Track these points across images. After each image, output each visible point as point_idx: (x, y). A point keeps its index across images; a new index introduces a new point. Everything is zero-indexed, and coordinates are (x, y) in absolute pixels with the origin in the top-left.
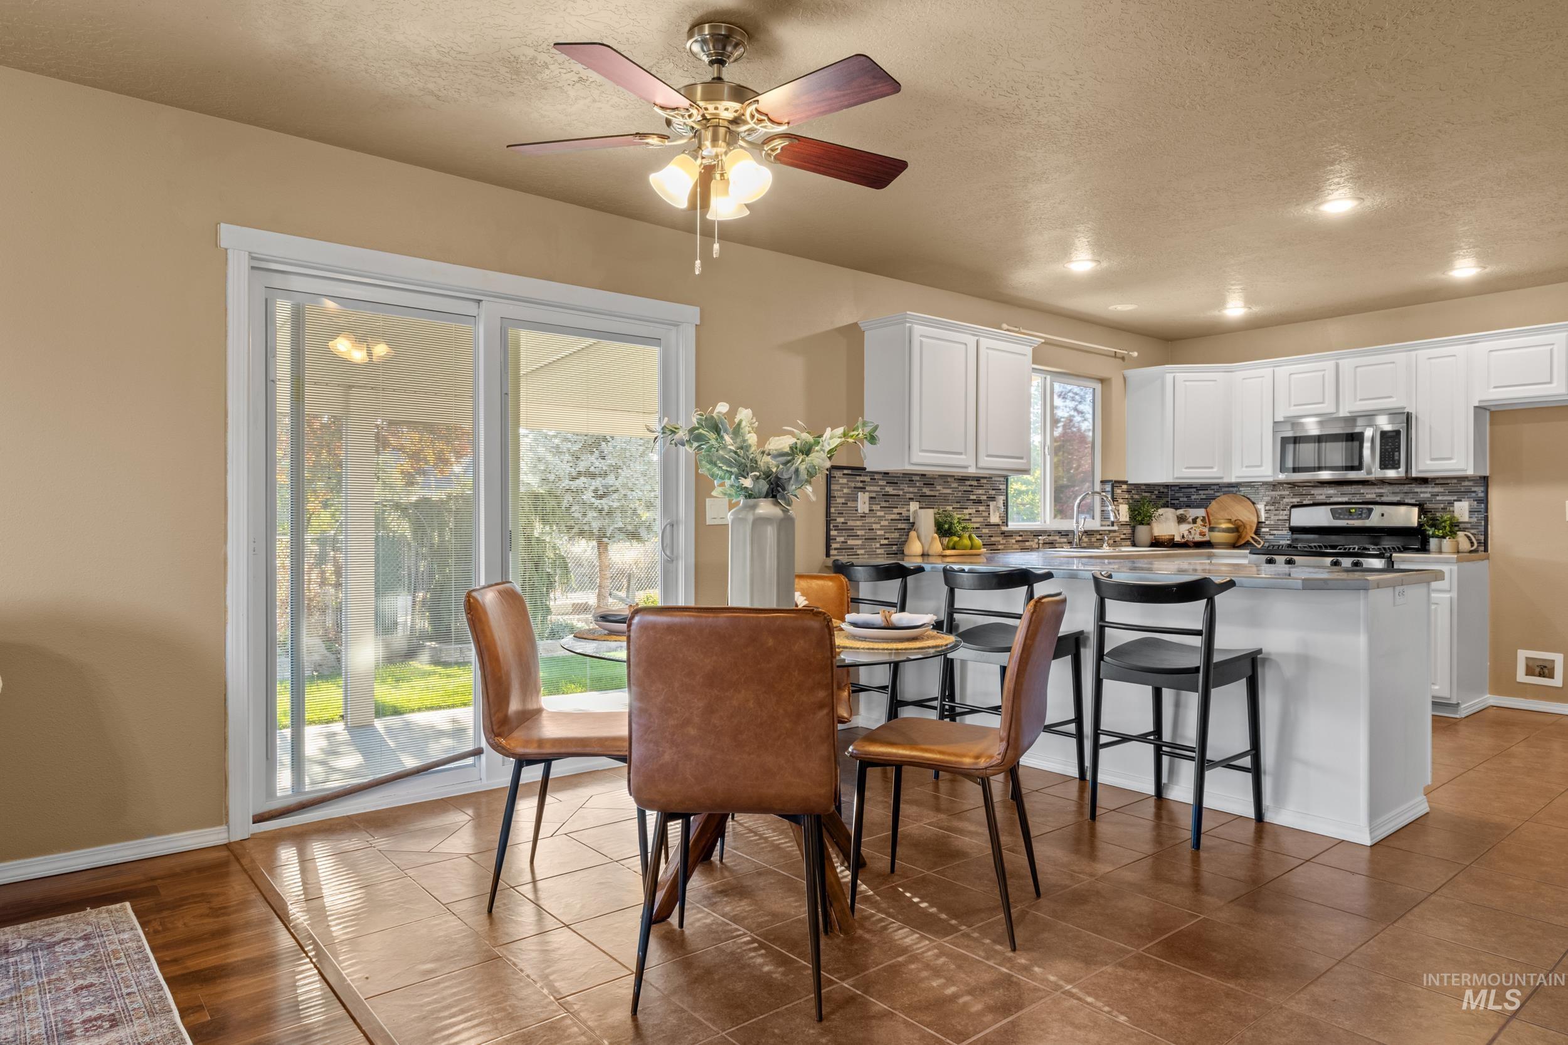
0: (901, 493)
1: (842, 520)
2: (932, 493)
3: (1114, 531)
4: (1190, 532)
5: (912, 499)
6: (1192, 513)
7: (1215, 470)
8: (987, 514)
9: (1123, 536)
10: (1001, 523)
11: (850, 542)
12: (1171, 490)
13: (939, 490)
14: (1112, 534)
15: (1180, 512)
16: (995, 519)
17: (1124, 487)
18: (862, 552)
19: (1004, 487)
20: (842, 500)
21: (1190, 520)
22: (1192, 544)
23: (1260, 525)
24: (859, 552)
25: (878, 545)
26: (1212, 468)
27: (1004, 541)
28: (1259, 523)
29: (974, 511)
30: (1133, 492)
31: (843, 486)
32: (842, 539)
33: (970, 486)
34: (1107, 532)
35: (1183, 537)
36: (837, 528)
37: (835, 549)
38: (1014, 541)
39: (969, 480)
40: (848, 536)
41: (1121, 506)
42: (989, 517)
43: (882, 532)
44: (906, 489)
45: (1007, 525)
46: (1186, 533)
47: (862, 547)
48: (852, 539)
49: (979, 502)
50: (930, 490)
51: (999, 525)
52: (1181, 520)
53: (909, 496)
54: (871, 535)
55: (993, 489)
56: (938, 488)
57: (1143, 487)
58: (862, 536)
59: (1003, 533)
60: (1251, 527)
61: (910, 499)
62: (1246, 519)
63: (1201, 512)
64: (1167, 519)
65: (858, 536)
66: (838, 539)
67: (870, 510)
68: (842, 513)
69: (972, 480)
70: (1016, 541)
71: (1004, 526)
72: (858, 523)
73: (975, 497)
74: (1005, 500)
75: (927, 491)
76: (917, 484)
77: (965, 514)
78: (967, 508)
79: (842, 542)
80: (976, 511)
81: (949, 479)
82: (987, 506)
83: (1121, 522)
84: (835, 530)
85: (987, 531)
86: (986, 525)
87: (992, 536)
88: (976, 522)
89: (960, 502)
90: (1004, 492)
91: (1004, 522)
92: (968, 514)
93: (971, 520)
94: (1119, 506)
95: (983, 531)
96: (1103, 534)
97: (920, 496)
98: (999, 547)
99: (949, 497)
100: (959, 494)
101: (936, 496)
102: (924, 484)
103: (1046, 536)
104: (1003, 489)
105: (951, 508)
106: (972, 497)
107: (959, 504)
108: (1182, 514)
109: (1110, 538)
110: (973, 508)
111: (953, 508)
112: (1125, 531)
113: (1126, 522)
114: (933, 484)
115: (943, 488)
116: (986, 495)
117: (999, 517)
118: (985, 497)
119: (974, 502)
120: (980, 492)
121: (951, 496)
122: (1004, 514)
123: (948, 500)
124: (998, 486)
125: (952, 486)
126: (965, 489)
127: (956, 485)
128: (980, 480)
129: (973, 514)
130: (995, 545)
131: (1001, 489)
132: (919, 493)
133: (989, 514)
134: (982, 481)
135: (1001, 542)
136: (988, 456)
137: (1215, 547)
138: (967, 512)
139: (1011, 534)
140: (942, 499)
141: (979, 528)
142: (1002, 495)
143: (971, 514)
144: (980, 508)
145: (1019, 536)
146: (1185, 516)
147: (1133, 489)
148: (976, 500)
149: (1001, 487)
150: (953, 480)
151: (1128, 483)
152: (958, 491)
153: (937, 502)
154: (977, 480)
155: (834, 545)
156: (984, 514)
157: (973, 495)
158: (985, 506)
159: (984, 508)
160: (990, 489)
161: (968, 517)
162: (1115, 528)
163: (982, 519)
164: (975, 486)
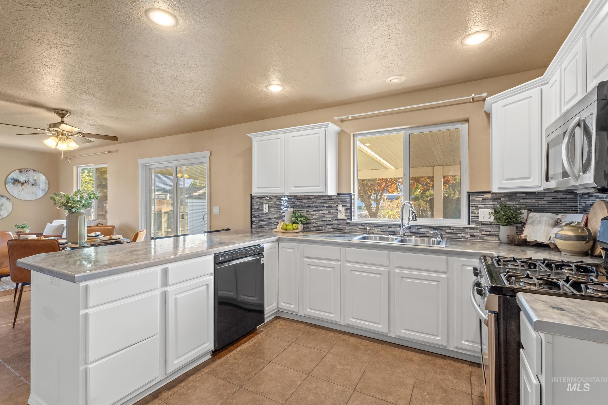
0: (283, 204)
1: (257, 214)
2: (301, 204)
3: (473, 228)
5: (290, 206)
6: (569, 218)
8: (336, 214)
9: (484, 233)
10: (346, 218)
11: (260, 223)
13: (305, 202)
14: (467, 231)
15: (560, 216)
16: (342, 216)
17: (486, 196)
18: (266, 227)
19: (349, 200)
20: (257, 207)
21: (564, 224)
22: (552, 247)
24: (264, 227)
25: (273, 225)
26: (528, 178)
27: (349, 228)
29: (327, 212)
30: (503, 199)
31: (257, 202)
32: (257, 221)
33: (324, 200)
34: (462, 229)
36: (255, 217)
37: (255, 225)
38: (357, 228)
39: (324, 197)
40: (260, 220)
42: (338, 215)
43: (275, 220)
45: (351, 220)
47: (266, 225)
48: (261, 222)
49: (331, 208)
50: (299, 203)
51: (345, 219)
52: (557, 223)
54: (269, 220)
55: (340, 201)
56: (304, 201)
57: (524, 195)
58: (265, 221)
59: (349, 224)
61: (288, 206)
63: (579, 218)
64: (540, 222)
65: (264, 220)
66: (256, 221)
67: (268, 211)
68: (257, 212)
69: (325, 197)
70: (359, 229)
71: (349, 220)
72: (264, 216)
73: (327, 205)
74: (349, 207)
75: (297, 203)
76: (292, 200)
77: (321, 213)
78: (322, 211)
79: (257, 223)
80: (328, 212)
81: (311, 197)
82: (336, 209)
83: (481, 222)
84: (254, 218)
85: (336, 222)
86: (335, 219)
87: (340, 225)
88: (328, 217)
89: (318, 208)
90: (349, 202)
91: (349, 218)
92: (323, 213)
93: (325, 216)
94: (479, 210)
95: (334, 222)
96: (456, 230)
97: (294, 205)
98: (345, 231)
99: (311, 205)
100: (317, 204)
101: (303, 205)
102: (296, 200)
103: (387, 227)
104: (348, 201)
105: (312, 210)
106: (325, 205)
107: (317, 208)
108: (559, 219)
109: (466, 233)
110: (326, 211)
111: (313, 210)
112: (490, 229)
113: (489, 222)
114: (301, 200)
115: (307, 201)
116: (336, 204)
117: (345, 215)
118: (335, 205)
119: (327, 207)
120: (331, 202)
121: (312, 205)
122: (349, 214)
123: (310, 206)
124: (344, 200)
125: (312, 200)
126: (321, 201)
127: (315, 200)
128: (331, 197)
129: (326, 213)
130: (342, 229)
131: (347, 201)
132: (293, 204)
133: (338, 214)
134: (333, 197)
135: (347, 228)
136: (294, 187)
137: (562, 253)
138: (322, 212)
139: (355, 224)
140: (307, 206)
141: (331, 220)
142: (348, 204)
143: (325, 213)
144: (332, 211)
145: (362, 226)
146: (561, 221)
147: (502, 197)
148: (328, 206)
149: (347, 200)
150: (313, 197)
151: (491, 192)
152: (317, 202)
153: (304, 208)
154: (329, 197)
155: (254, 224)
156: (334, 214)
157: (326, 204)
158: (335, 209)
159: (334, 211)
160: (339, 201)
161: (323, 215)
162: (472, 226)
163: (332, 216)
164: (328, 200)
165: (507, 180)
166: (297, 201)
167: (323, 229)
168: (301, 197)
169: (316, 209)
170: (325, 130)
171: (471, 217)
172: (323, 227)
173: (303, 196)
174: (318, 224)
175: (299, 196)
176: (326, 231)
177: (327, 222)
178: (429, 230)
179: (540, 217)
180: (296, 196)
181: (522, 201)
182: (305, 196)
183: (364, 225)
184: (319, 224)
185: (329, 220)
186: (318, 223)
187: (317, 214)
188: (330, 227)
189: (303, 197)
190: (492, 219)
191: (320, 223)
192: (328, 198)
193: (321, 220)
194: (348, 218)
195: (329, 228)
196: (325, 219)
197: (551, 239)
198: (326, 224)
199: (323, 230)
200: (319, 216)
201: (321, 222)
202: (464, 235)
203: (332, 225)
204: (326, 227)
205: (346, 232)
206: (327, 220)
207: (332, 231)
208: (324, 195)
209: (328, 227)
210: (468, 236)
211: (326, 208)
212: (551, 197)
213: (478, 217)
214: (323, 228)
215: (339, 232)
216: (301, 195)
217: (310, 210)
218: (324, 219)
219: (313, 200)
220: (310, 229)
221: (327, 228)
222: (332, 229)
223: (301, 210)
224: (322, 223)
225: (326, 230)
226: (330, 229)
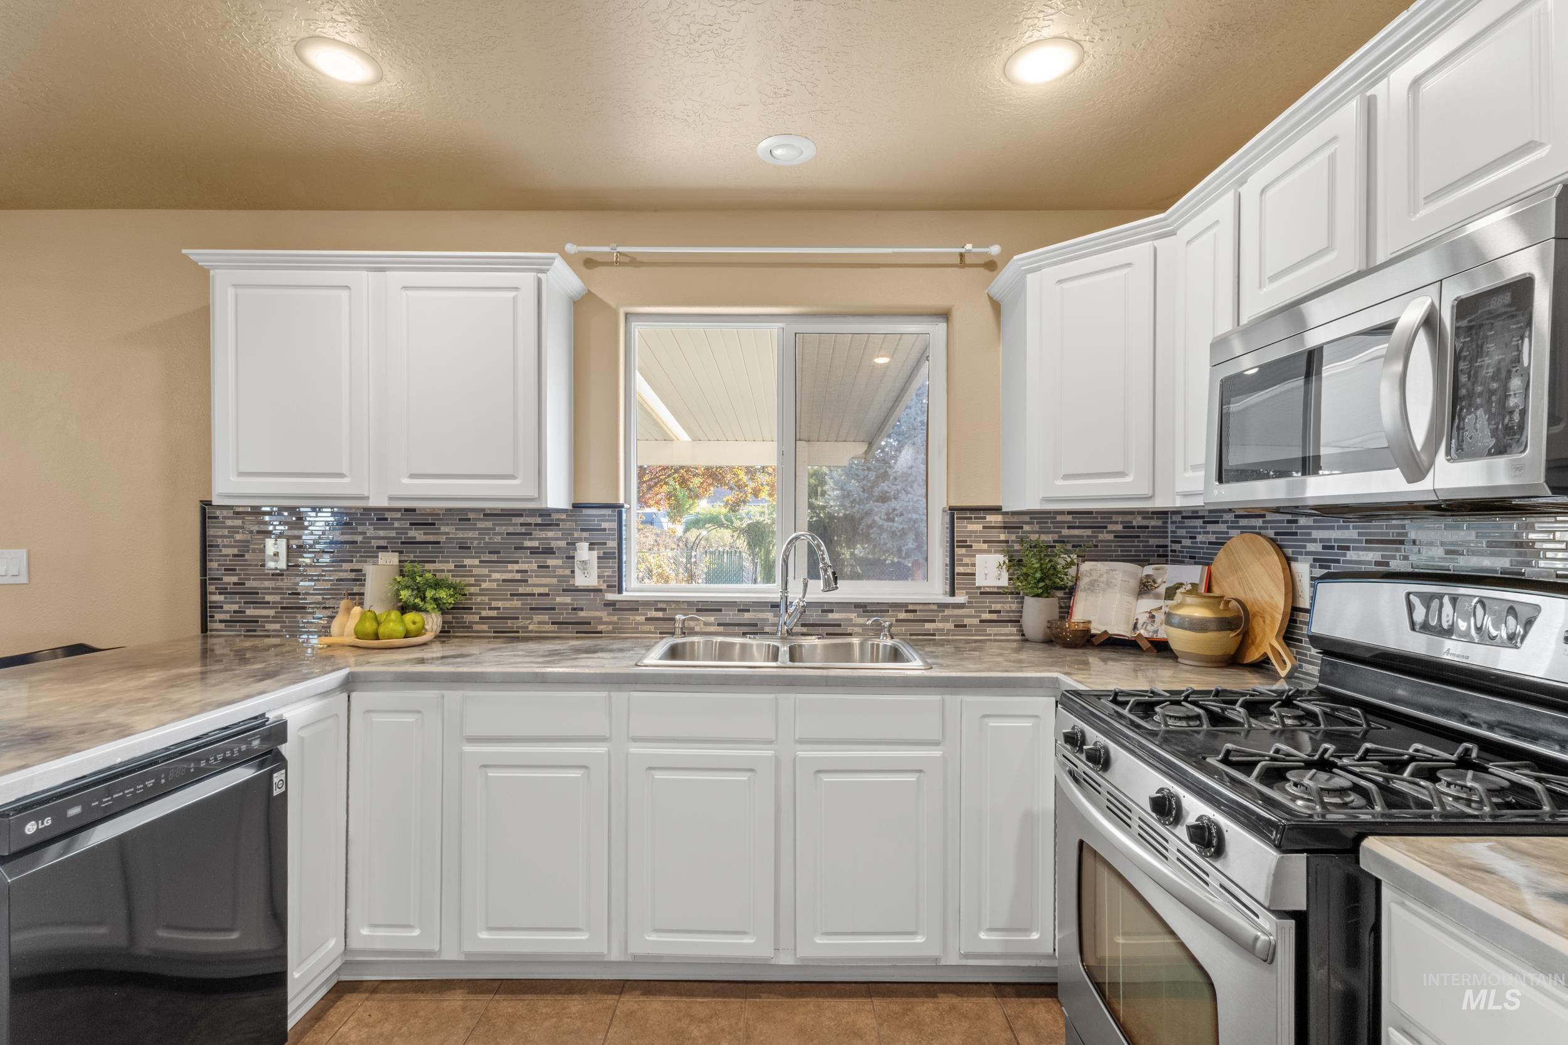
0: (359, 538)
1: (235, 579)
2: (431, 538)
3: (961, 606)
4: (1153, 617)
5: (386, 547)
6: (1171, 574)
7: (1129, 479)
8: (568, 572)
9: (986, 616)
10: (604, 586)
11: (249, 612)
12: (1173, 523)
13: (448, 533)
14: (947, 612)
15: (1149, 570)
16: (587, 577)
17: (992, 518)
18: (277, 626)
19: (614, 525)
20: (235, 551)
21: (1162, 590)
22: (1145, 645)
23: (1302, 617)
24: (269, 626)
25: (310, 618)
26: (1122, 474)
27: (615, 618)
28: (1295, 610)
29: (534, 566)
30: (1026, 528)
31: (234, 530)
32: (236, 607)
33: (522, 525)
34: (935, 607)
35: (1135, 627)
36: (222, 591)
37: (221, 621)
38: (642, 619)
39: (521, 515)
40: (245, 603)
41: (979, 558)
42: (574, 577)
43: (320, 599)
44: (371, 532)
45: (620, 591)
46: (1143, 618)
47: (276, 619)
48: (254, 608)
49: (549, 551)
50: (425, 534)
51: (600, 590)
52: (1145, 588)
53: (375, 543)
54: (292, 601)
55: (582, 530)
56: (444, 529)
57: (1069, 518)
58: (274, 603)
59: (611, 604)
60: (1273, 618)
61: (378, 547)
62: (1267, 598)
63: (1192, 574)
64: (1109, 584)
65: (268, 603)
66: (226, 607)
67: (288, 566)
68: (234, 570)
69: (527, 516)
70: (647, 619)
71: (614, 592)
72: (267, 584)
73: (536, 544)
74: (614, 548)
75: (418, 535)
76: (396, 525)
77: (511, 571)
78: (517, 562)
79: (235, 612)
80: (539, 567)
81: (471, 516)
82: (568, 558)
83: (979, 588)
84: (220, 594)
85: (567, 600)
86: (564, 590)
87: (582, 609)
88: (539, 584)
89: (499, 553)
90: (614, 535)
91: (615, 586)
92: (518, 571)
93: (526, 581)
94: (974, 556)
95: (558, 599)
96: (920, 611)
97: (402, 543)
98: (600, 628)
99: (472, 543)
100: (498, 539)
101: (438, 543)
102: (411, 524)
103: (734, 610)
104: (610, 529)
105: (476, 562)
106: (528, 544)
107: (498, 555)
108: (1148, 576)
109: (945, 619)
110: (531, 562)
111: (481, 562)
112: (998, 607)
113: (998, 587)
114: (434, 524)
115: (456, 529)
116: (567, 539)
117: (599, 577)
118: (563, 544)
119: (534, 551)
120: (550, 534)
121: (476, 542)
122: (613, 572)
123: (469, 548)
124: (596, 525)
125: (478, 526)
126: (511, 529)
127: (489, 524)
128: (550, 515)
129: (532, 571)
130: (589, 623)
131: (605, 530)
132: (401, 538)
133: (573, 572)
134: (555, 516)
135: (606, 619)
136: (413, 476)
137: (1179, 660)
138: (516, 567)
139: (634, 606)
140: (455, 548)
141: (548, 595)
142: (608, 539)
143: (526, 571)
144: (551, 562)
145: (657, 610)
146: (1154, 582)
147: (1026, 523)
148: (538, 548)
149: (605, 525)
150: (482, 516)
151: (1003, 510)
152: (495, 534)
153: (443, 552)
154: (540, 516)
155: (218, 617)
156: (560, 572)
157: (531, 539)
158: (563, 558)
159: (559, 562)
160: (576, 530)
161: (518, 576)
162: (961, 598)
163: (554, 581)
164: (536, 525)
165: (1066, 477)
166: (416, 529)
167: (520, 625)
168: (434, 513)
169: (494, 557)
170: (539, 281)
171: (959, 574)
172: (517, 618)
173: (439, 509)
174: (498, 609)
175: (424, 509)
176: (531, 632)
177: (534, 603)
178: (853, 616)
179: (1108, 572)
180: (414, 510)
181: (1065, 532)
182: (446, 510)
183: (664, 606)
184: (504, 609)
185: (540, 595)
186: (500, 604)
187: (496, 576)
188: (546, 618)
189: (438, 515)
190: (1004, 582)
191: (508, 604)
192: (539, 520)
193: (511, 595)
194: (608, 586)
195: (539, 623)
196: (528, 590)
197: (1139, 626)
198: (531, 609)
199: (517, 627)
200: (504, 581)
201: (513, 600)
202: (940, 625)
203: (554, 609)
204: (532, 618)
205: (600, 632)
206: (534, 595)
207: (553, 629)
208: (524, 510)
209: (538, 618)
210: (950, 626)
211: (531, 553)
212: (1122, 523)
213: (974, 574)
214: (521, 623)
215: (577, 632)
216: (434, 509)
217: (467, 562)
218: (521, 590)
219: (480, 525)
220: (467, 627)
221: (536, 622)
222: (553, 623)
223: (434, 562)
224: (517, 603)
225: (531, 627)
226: (547, 623)
